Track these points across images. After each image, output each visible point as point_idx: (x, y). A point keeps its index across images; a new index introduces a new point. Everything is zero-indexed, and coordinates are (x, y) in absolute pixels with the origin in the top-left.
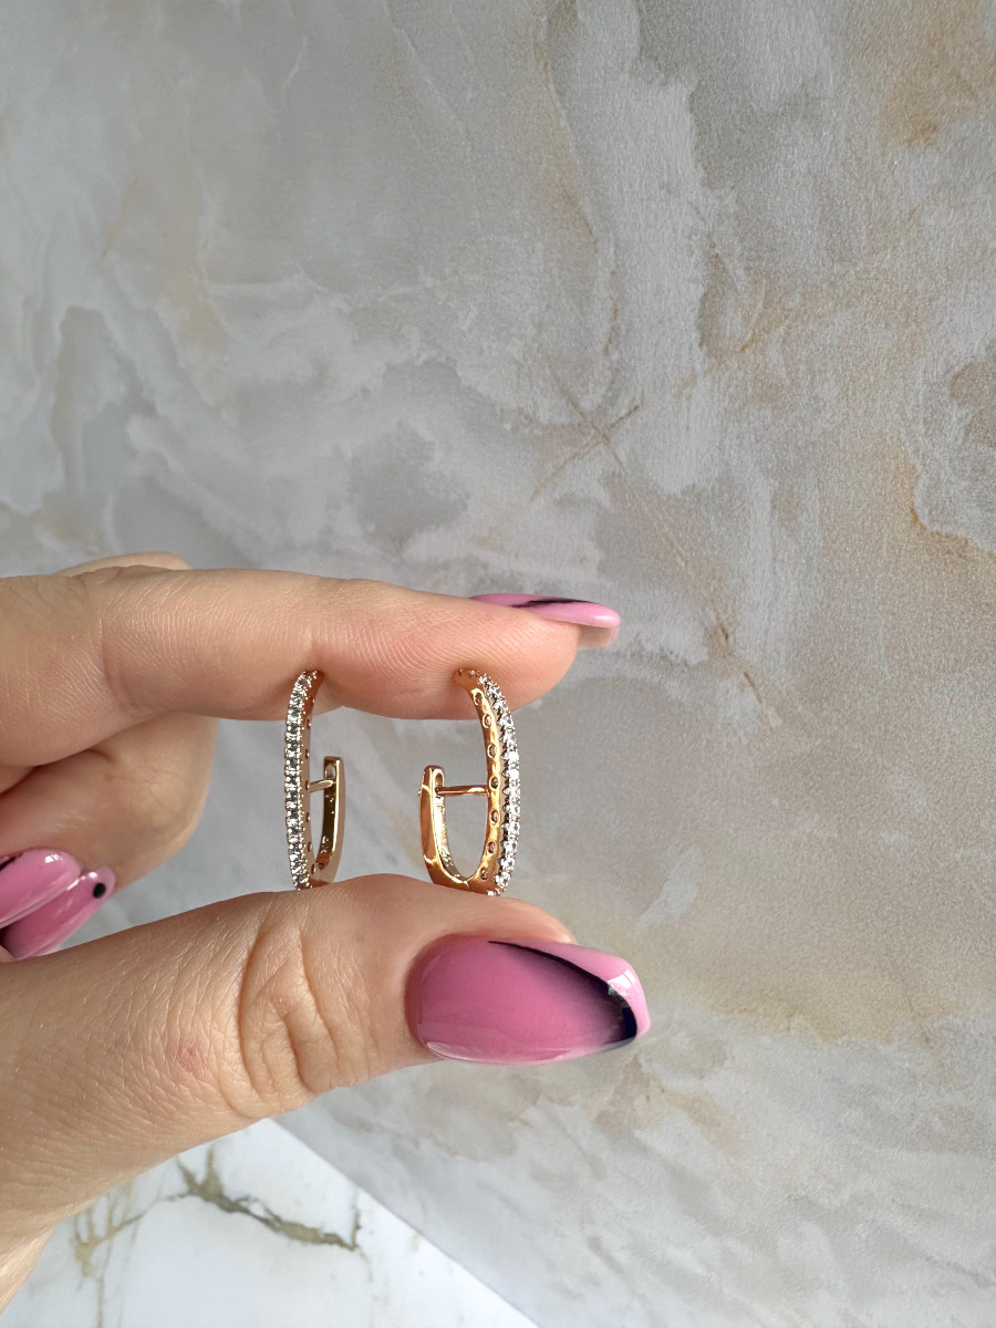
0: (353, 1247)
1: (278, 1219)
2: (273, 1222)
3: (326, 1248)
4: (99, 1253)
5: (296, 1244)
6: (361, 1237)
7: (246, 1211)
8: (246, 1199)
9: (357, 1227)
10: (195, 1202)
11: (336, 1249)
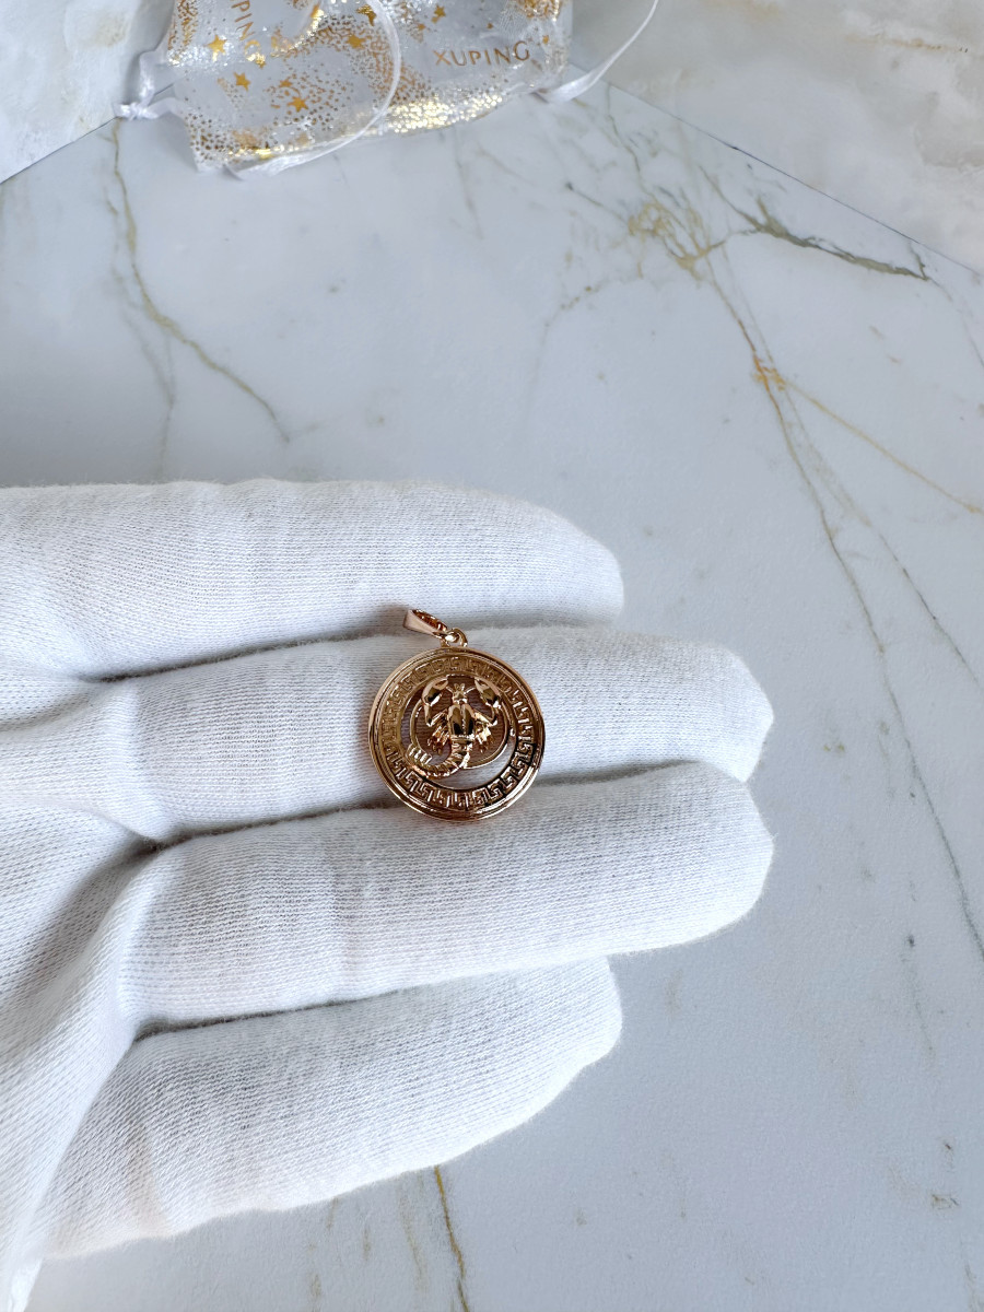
0: (925, 278)
1: (848, 254)
2: (846, 256)
3: (901, 277)
4: (700, 265)
5: (873, 272)
6: (927, 271)
7: (817, 247)
8: (814, 238)
9: (922, 266)
10: (769, 238)
11: (910, 279)
